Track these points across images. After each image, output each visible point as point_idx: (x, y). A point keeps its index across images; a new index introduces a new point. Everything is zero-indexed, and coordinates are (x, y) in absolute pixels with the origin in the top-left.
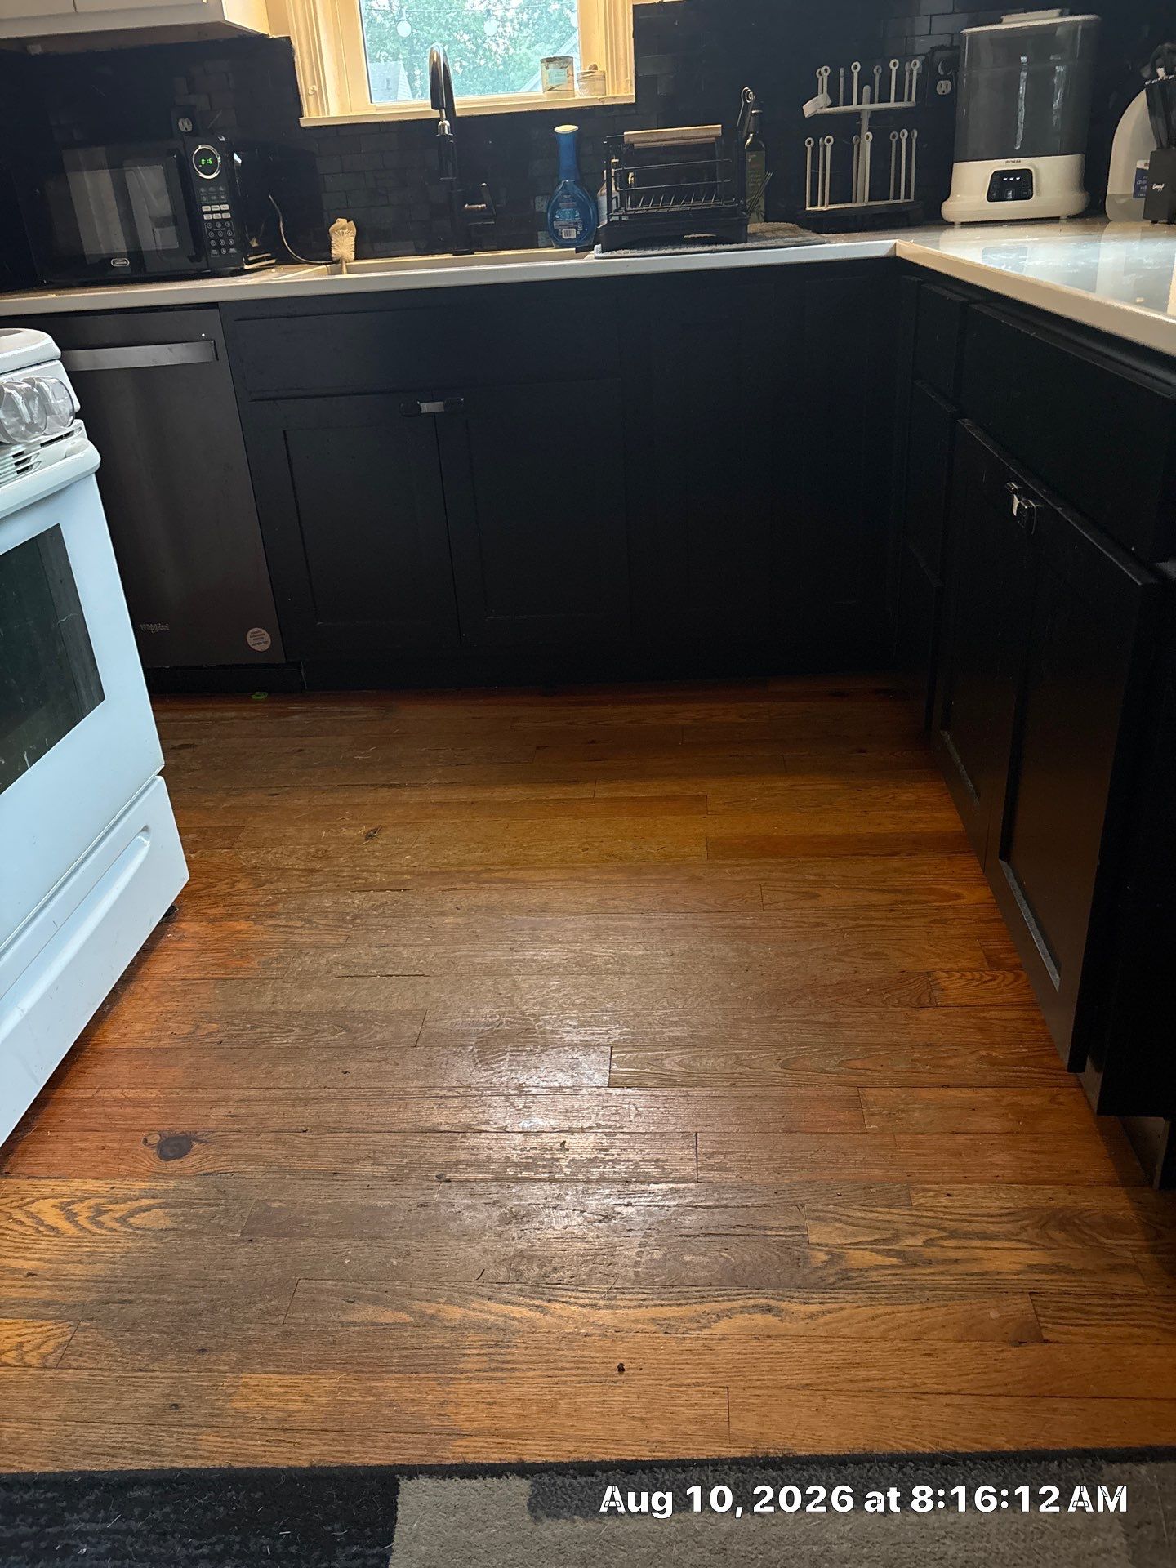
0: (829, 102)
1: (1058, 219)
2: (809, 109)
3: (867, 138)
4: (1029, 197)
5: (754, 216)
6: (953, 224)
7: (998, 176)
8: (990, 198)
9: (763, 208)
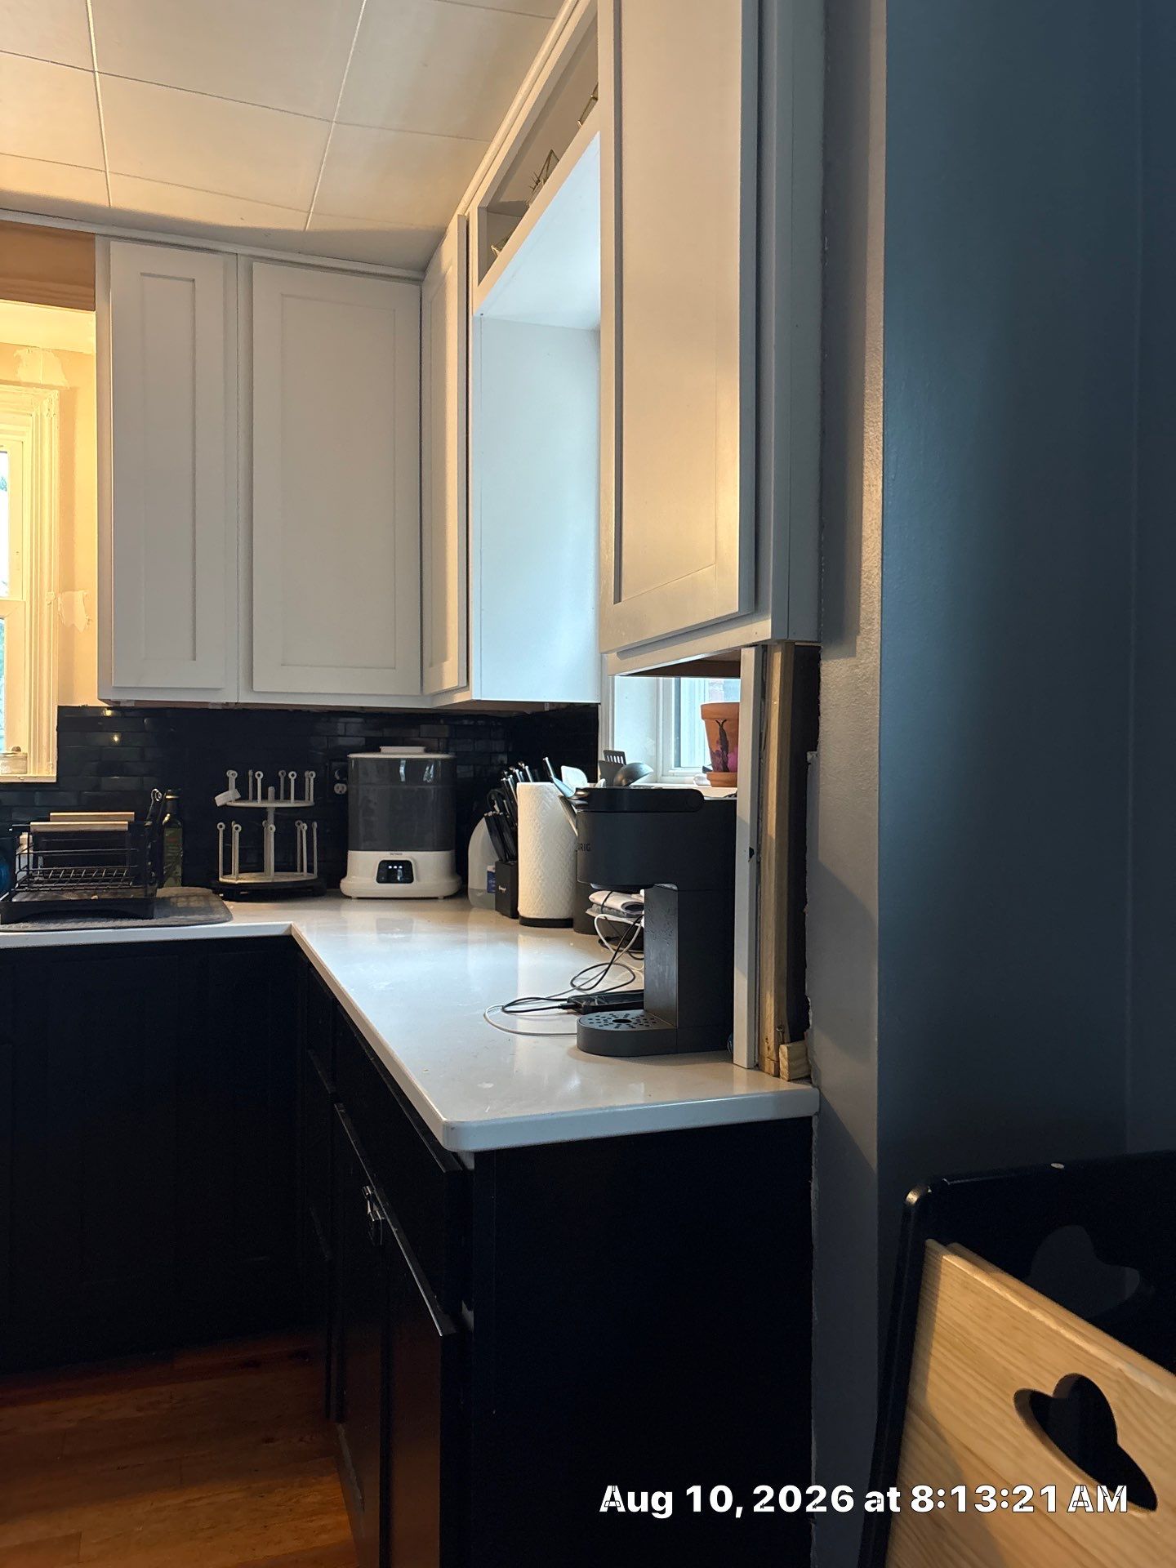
0: (238, 796)
1: (436, 898)
2: (220, 800)
3: (270, 829)
4: (411, 881)
5: (170, 880)
6: (350, 897)
7: (384, 864)
8: (379, 881)
9: (180, 875)
